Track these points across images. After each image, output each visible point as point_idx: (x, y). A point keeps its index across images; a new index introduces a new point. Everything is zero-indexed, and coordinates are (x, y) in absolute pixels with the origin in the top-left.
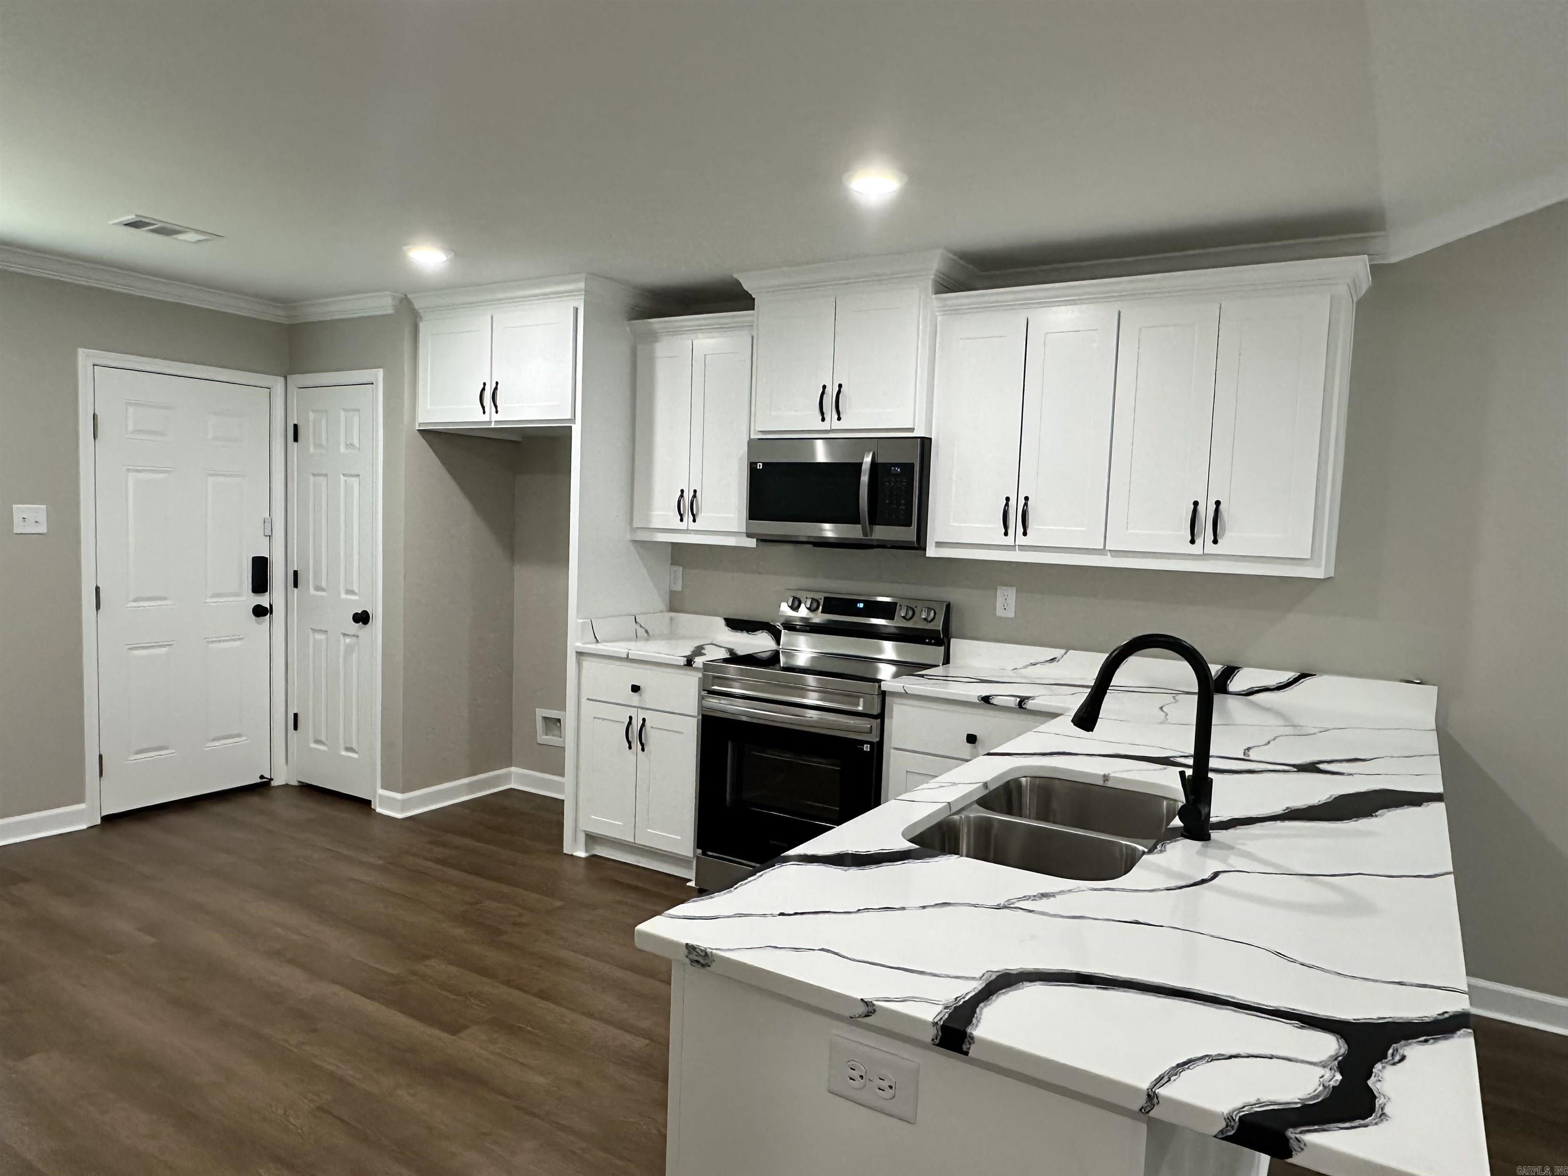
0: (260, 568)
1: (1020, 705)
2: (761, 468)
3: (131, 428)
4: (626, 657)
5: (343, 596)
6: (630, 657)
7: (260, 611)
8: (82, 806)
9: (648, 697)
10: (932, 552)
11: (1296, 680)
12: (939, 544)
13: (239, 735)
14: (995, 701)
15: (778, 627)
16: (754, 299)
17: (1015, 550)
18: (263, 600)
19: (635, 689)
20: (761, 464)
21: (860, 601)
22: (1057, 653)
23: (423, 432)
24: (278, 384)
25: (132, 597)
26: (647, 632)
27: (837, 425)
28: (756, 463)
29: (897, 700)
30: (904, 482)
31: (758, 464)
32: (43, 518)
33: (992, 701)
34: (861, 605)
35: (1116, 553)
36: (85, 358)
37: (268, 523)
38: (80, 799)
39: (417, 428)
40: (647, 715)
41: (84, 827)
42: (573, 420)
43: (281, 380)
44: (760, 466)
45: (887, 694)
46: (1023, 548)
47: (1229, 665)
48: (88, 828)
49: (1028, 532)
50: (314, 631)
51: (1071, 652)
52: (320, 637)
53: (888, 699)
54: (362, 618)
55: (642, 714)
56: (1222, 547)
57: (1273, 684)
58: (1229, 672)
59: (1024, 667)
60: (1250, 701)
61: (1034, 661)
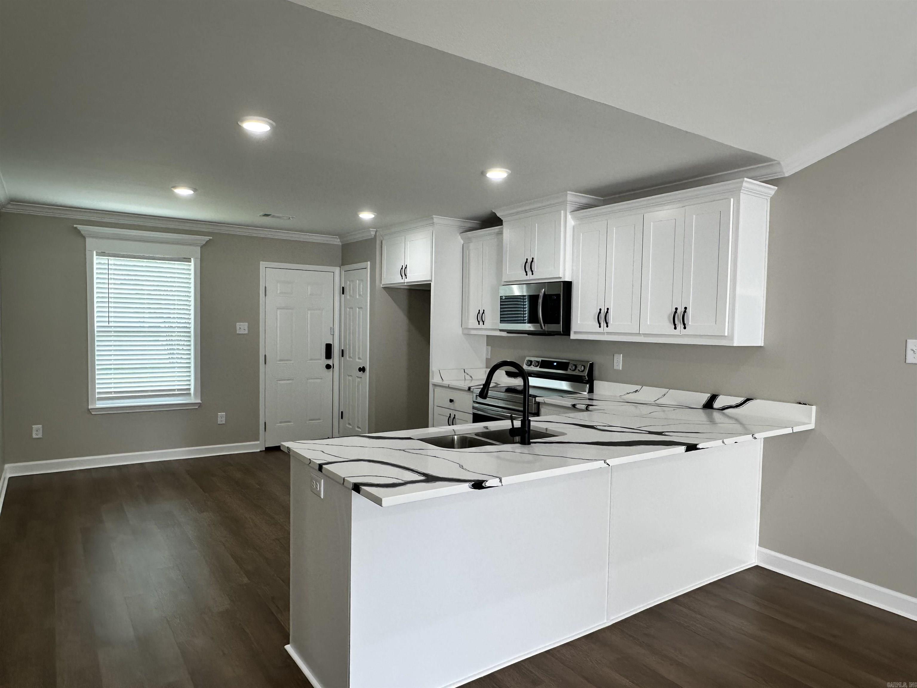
0: (329, 348)
1: (587, 408)
3: (278, 292)
4: (448, 386)
5: (357, 360)
6: (450, 386)
7: (328, 367)
8: (258, 442)
9: (457, 405)
10: (573, 336)
11: (745, 402)
12: (575, 333)
13: (319, 419)
14: (578, 406)
16: (502, 220)
17: (605, 335)
18: (330, 362)
19: (451, 401)
21: (555, 362)
22: (638, 387)
23: (385, 288)
24: (337, 270)
25: (278, 358)
26: (471, 377)
27: (532, 277)
28: (502, 296)
29: (544, 406)
32: (246, 328)
33: (576, 407)
34: (555, 364)
35: (645, 335)
36: (263, 265)
37: (332, 329)
38: (257, 440)
39: (382, 286)
40: (457, 414)
41: (259, 450)
42: (431, 281)
43: (339, 268)
44: (504, 297)
45: (540, 404)
46: (608, 333)
47: (714, 394)
48: (260, 451)
49: (609, 325)
50: (349, 376)
51: (644, 387)
52: (350, 378)
53: (540, 406)
54: (362, 370)
55: (455, 413)
56: (687, 331)
57: (733, 403)
58: (713, 398)
59: (624, 395)
60: (724, 413)
61: (628, 392)
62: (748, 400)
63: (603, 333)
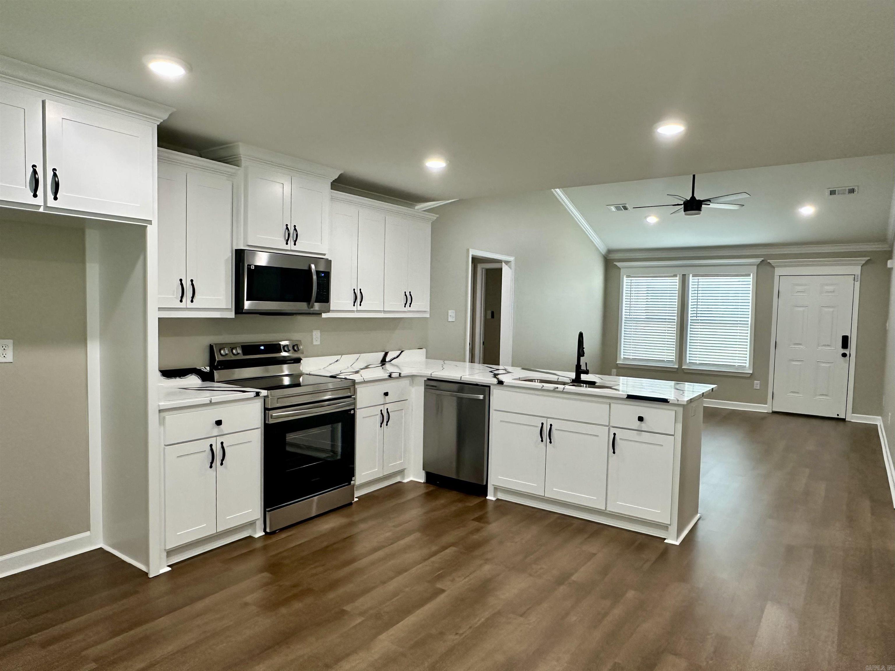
1: (400, 376)
2: (254, 268)
4: (209, 402)
6: (213, 402)
11: (401, 353)
15: (202, 370)
17: (355, 312)
19: (219, 423)
20: (254, 266)
21: (262, 345)
22: (338, 357)
28: (250, 265)
29: (360, 386)
30: (325, 281)
31: (252, 266)
34: (262, 348)
40: (224, 439)
42: (150, 221)
44: (253, 267)
45: (356, 384)
47: (386, 351)
49: (361, 304)
51: (343, 356)
53: (356, 386)
55: (220, 440)
56: (411, 309)
57: (396, 356)
58: (386, 354)
59: (327, 366)
60: (391, 363)
61: (331, 363)
62: (402, 352)
63: (358, 311)
